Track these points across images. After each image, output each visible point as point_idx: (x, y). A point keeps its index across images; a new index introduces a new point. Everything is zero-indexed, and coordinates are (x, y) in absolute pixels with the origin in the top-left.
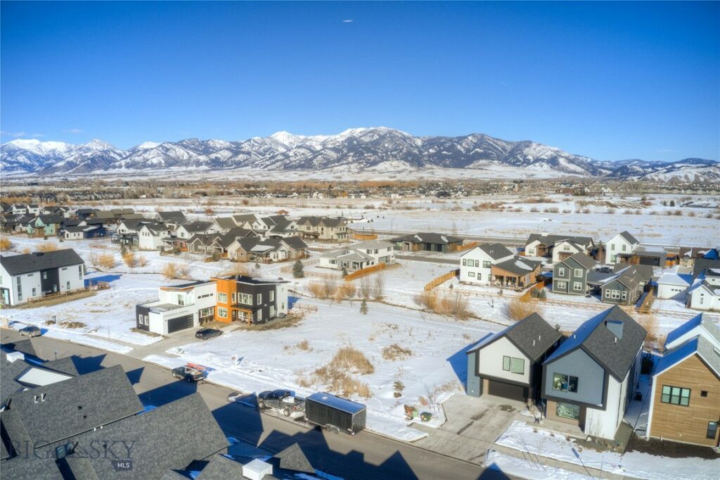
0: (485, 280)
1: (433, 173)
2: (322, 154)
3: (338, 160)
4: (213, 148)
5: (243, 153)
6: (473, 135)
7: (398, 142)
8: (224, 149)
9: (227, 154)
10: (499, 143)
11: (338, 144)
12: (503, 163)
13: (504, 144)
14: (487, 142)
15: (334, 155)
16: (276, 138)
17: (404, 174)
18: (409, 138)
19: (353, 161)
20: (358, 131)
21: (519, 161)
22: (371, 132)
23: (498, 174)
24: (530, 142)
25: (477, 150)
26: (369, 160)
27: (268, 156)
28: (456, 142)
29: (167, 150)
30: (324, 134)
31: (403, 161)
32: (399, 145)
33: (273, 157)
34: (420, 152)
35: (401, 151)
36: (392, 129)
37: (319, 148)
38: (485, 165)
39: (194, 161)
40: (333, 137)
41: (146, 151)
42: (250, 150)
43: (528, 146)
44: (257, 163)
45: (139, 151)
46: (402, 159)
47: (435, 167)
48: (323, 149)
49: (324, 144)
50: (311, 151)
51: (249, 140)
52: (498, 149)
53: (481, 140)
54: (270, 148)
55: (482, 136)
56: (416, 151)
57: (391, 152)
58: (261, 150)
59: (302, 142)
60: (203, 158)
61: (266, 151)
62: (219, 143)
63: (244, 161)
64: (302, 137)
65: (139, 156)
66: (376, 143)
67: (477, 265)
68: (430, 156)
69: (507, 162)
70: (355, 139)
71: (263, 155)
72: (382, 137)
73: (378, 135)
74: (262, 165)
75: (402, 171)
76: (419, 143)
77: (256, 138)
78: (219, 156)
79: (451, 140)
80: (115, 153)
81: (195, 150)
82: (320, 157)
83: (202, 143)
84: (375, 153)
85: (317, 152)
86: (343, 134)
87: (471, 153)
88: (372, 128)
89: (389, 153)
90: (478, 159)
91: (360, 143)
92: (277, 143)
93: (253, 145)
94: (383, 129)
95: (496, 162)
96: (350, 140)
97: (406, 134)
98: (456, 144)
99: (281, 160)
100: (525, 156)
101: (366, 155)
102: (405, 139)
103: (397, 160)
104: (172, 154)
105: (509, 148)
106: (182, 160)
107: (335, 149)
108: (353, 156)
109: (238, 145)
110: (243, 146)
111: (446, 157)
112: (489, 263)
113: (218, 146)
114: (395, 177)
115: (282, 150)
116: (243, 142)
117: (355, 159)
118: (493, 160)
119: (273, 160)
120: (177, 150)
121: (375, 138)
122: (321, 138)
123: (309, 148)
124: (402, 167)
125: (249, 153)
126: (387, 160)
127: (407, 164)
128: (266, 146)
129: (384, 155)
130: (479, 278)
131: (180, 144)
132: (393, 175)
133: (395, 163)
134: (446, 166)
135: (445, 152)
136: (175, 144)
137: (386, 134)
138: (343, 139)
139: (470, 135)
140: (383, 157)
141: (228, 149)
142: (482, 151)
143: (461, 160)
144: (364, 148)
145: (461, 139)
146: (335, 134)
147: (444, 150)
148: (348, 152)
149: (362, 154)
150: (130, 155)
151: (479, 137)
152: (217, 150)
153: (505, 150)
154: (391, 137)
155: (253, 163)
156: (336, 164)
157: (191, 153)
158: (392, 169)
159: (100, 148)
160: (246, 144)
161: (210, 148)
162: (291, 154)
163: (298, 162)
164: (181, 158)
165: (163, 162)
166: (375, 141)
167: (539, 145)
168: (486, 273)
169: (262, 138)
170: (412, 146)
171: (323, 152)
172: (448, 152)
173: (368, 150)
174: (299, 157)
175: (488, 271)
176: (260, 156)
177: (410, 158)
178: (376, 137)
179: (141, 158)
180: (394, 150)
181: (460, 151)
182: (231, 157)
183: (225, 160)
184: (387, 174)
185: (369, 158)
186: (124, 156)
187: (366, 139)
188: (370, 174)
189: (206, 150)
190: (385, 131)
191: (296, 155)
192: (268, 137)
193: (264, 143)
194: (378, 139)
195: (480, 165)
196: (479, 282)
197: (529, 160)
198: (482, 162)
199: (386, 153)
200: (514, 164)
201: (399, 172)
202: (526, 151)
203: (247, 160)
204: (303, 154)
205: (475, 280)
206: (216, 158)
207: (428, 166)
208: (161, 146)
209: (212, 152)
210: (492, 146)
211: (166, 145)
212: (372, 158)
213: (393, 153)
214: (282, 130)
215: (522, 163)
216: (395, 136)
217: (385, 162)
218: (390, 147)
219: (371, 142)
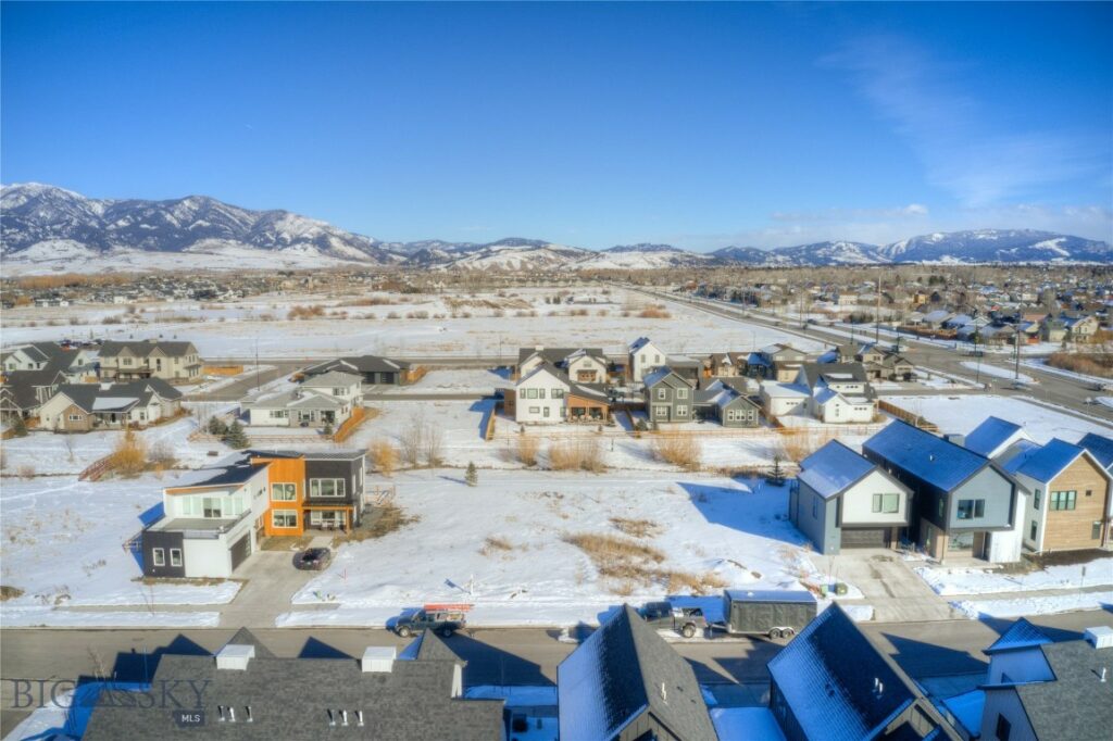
0: (555, 416)
1: (128, 260)
6: (191, 198)
7: (62, 209)
10: (235, 211)
12: (244, 243)
13: (243, 214)
14: (215, 210)
17: (79, 262)
18: (79, 201)
21: (268, 241)
22: (14, 192)
23: (241, 261)
24: (285, 212)
25: (200, 222)
26: (13, 240)
28: (164, 209)
31: (73, 241)
32: (63, 213)
34: (103, 225)
35: (69, 223)
36: (50, 186)
38: (215, 247)
43: (281, 219)
46: (71, 237)
47: (130, 250)
52: (234, 222)
53: (206, 208)
55: (207, 200)
56: (94, 224)
57: (51, 225)
66: (23, 211)
67: (542, 396)
68: (120, 231)
69: (251, 243)
72: (34, 201)
73: (27, 197)
75: (74, 258)
76: (99, 209)
79: (154, 205)
84: (23, 228)
87: (190, 228)
88: (15, 186)
89: (48, 227)
90: (204, 238)
94: (35, 187)
95: (231, 241)
97: (74, 194)
98: (163, 212)
100: (278, 234)
101: (7, 231)
102: (73, 202)
103: (63, 238)
105: (251, 220)
111: (146, 233)
112: (560, 392)
114: (62, 268)
118: (227, 239)
121: (21, 203)
124: (76, 251)
126: (45, 240)
127: (82, 245)
129: (40, 230)
130: (547, 414)
132: (59, 265)
133: (60, 244)
134: (148, 248)
135: (145, 226)
137: (40, 195)
139: (185, 199)
140: (37, 233)
142: (208, 224)
143: (175, 239)
145: (171, 205)
147: (143, 222)
151: (202, 201)
153: (246, 224)
154: (49, 199)
158: (55, 255)
166: (21, 207)
167: (298, 217)
168: (556, 406)
170: (87, 216)
172: (151, 225)
173: (10, 223)
175: (560, 402)
177: (85, 236)
178: (23, 200)
180: (56, 223)
181: (170, 224)
184: (49, 263)
185: (12, 236)
187: (6, 205)
188: (17, 265)
190: (39, 191)
194: (25, 204)
195: (205, 248)
196: (546, 419)
197: (284, 239)
198: (210, 241)
199: (43, 227)
200: (261, 246)
201: (69, 260)
202: (279, 226)
205: (539, 417)
207: (118, 248)
210: (225, 216)
212: (19, 237)
213: (55, 227)
215: (275, 244)
216: (55, 197)
217: (42, 243)
218: (49, 217)
219: (14, 210)
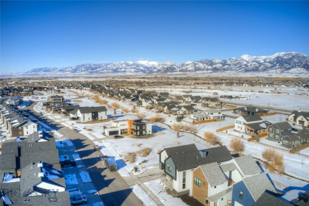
2: (263, 64)
3: (271, 67)
4: (214, 63)
5: (227, 65)
7: (301, 59)
8: (219, 63)
9: (220, 65)
11: (272, 60)
15: (269, 65)
16: (243, 58)
18: (306, 57)
19: (279, 68)
20: (282, 54)
22: (288, 54)
26: (286, 67)
27: (238, 66)
29: (196, 64)
30: (265, 55)
31: (303, 68)
32: (301, 60)
33: (240, 66)
35: (302, 63)
36: (298, 53)
37: (262, 62)
39: (206, 69)
40: (269, 57)
41: (187, 65)
42: (230, 63)
44: (233, 69)
45: (185, 65)
48: (264, 62)
49: (265, 60)
50: (259, 63)
51: (230, 59)
54: (240, 62)
57: (297, 64)
58: (235, 63)
59: (254, 59)
60: (210, 67)
61: (237, 64)
62: (217, 61)
63: (227, 68)
64: (255, 57)
65: (184, 67)
66: (290, 59)
70: (280, 57)
71: (236, 65)
72: (293, 57)
74: (235, 70)
75: (302, 73)
77: (234, 58)
78: (216, 66)
80: (175, 66)
81: (207, 64)
82: (262, 66)
83: (210, 61)
84: (289, 64)
85: (262, 63)
86: (274, 55)
88: (288, 52)
89: (296, 64)
91: (282, 60)
92: (243, 60)
93: (232, 61)
94: (294, 53)
96: (278, 58)
97: (305, 55)
99: (244, 68)
101: (285, 65)
102: (304, 57)
103: (300, 67)
104: (197, 66)
106: (201, 68)
107: (270, 62)
108: (279, 66)
109: (225, 61)
110: (227, 61)
113: (217, 62)
114: (298, 76)
115: (245, 63)
116: (227, 60)
117: (279, 67)
119: (240, 68)
120: (199, 64)
121: (290, 57)
122: (264, 57)
123: (257, 62)
124: (302, 71)
125: (230, 65)
126: (295, 67)
127: (305, 70)
128: (238, 62)
131: (201, 62)
132: (297, 75)
133: (299, 69)
136: (199, 62)
138: (274, 57)
140: (293, 66)
141: (221, 63)
144: (285, 62)
146: (271, 55)
148: (276, 64)
149: (283, 64)
150: (181, 67)
152: (216, 64)
154: (298, 56)
155: (231, 69)
156: (270, 69)
157: (205, 65)
158: (297, 72)
159: (170, 64)
160: (228, 61)
161: (213, 63)
162: (249, 65)
163: (251, 68)
164: (201, 67)
165: (193, 69)
166: (290, 58)
169: (236, 58)
170: (308, 61)
171: (264, 63)
173: (286, 63)
174: (252, 66)
176: (235, 66)
177: (306, 67)
178: (290, 56)
179: (185, 68)
180: (299, 63)
182: (222, 67)
183: (219, 68)
184: (294, 74)
185: (286, 66)
186: (179, 67)
187: (286, 58)
188: (286, 74)
189: (211, 63)
190: (295, 54)
191: (251, 65)
192: (239, 58)
193: (237, 60)
194: (291, 58)
199: (295, 64)
201: (301, 73)
203: (228, 68)
204: (255, 65)
206: (215, 67)
208: (193, 63)
209: (214, 65)
211: (195, 62)
212: (288, 67)
213: (298, 64)
214: (245, 54)
216: (299, 56)
217: (294, 68)
218: (297, 61)
219: (288, 59)
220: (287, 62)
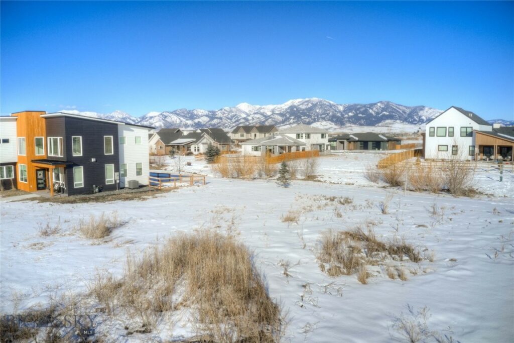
1: (352, 130)
2: (271, 118)
3: (283, 122)
4: (196, 115)
5: (217, 118)
6: (381, 102)
7: (326, 108)
8: (204, 116)
9: (206, 119)
10: (400, 107)
11: (282, 111)
12: (403, 122)
13: (404, 108)
14: (391, 107)
15: (280, 118)
16: (240, 108)
17: (331, 131)
18: (334, 105)
19: (294, 123)
20: (297, 102)
21: (415, 120)
22: (306, 102)
23: (400, 130)
24: (424, 107)
25: (384, 113)
26: (305, 121)
27: (234, 120)
28: (368, 107)
29: (166, 117)
30: (273, 104)
31: (329, 122)
32: (327, 110)
33: (237, 121)
34: (342, 115)
35: (328, 114)
36: (321, 99)
37: (269, 114)
38: (390, 124)
39: (184, 124)
40: (279, 106)
41: (151, 118)
42: (222, 116)
43: (422, 110)
44: (226, 125)
45: (146, 118)
46: (329, 120)
47: (353, 125)
48: (272, 115)
49: (273, 111)
50: (264, 116)
51: (221, 110)
52: (400, 112)
53: (387, 106)
54: (236, 115)
55: (388, 103)
56: (339, 115)
57: (321, 115)
58: (229, 116)
59: (257, 110)
60: (189, 122)
61: (233, 117)
62: (200, 112)
63: (218, 124)
64: (258, 107)
65: (146, 121)
66: (310, 109)
68: (349, 118)
69: (407, 121)
70: (295, 107)
71: (231, 119)
72: (315, 105)
73: (312, 104)
74: (230, 126)
75: (328, 129)
76: (341, 108)
77: (226, 108)
78: (200, 120)
79: (365, 106)
80: (130, 119)
81: (184, 117)
82: (270, 120)
83: (189, 112)
84: (309, 116)
85: (268, 116)
86: (286, 104)
87: (380, 115)
88: (307, 99)
89: (319, 116)
90: (385, 120)
91: (298, 110)
92: (240, 111)
93: (224, 113)
94: (315, 99)
95: (398, 121)
96: (292, 107)
97: (332, 103)
98: (368, 109)
99: (243, 123)
100: (420, 117)
101: (303, 118)
102: (331, 106)
103: (325, 121)
104: (168, 119)
105: (408, 111)
106: (175, 124)
107: (281, 115)
108: (294, 119)
109: (214, 113)
110: (217, 113)
111: (361, 118)
113: (200, 114)
115: (244, 116)
116: (217, 111)
117: (295, 121)
118: (396, 120)
119: (238, 123)
120: (172, 117)
122: (271, 107)
123: (262, 114)
124: (331, 126)
125: (221, 118)
126: (318, 121)
127: (333, 124)
128: (233, 114)
129: (316, 117)
131: (175, 113)
133: (324, 123)
134: (361, 125)
135: (360, 115)
136: (171, 113)
137: (317, 103)
138: (287, 107)
139: (379, 102)
140: (315, 119)
141: (207, 116)
142: (388, 113)
143: (373, 120)
144: (301, 113)
145: (372, 106)
146: (281, 104)
147: (360, 113)
148: (290, 116)
149: (300, 117)
150: (141, 121)
151: (385, 103)
152: (198, 116)
153: (405, 113)
154: (321, 105)
155: (224, 125)
156: (282, 125)
157: (182, 119)
159: (121, 116)
160: (219, 112)
161: (195, 115)
162: (250, 118)
163: (254, 123)
164: (175, 122)
165: (163, 125)
167: (430, 108)
169: (230, 108)
170: (336, 111)
171: (272, 116)
172: (363, 115)
173: (304, 114)
174: (255, 120)
176: (229, 120)
177: (334, 120)
178: (310, 105)
179: (148, 122)
180: (323, 114)
181: (371, 114)
182: (209, 121)
183: (205, 123)
186: (137, 121)
187: (303, 107)
189: (192, 116)
190: (316, 101)
191: (253, 119)
192: (234, 107)
193: (231, 111)
194: (311, 107)
195: (386, 124)
197: (423, 120)
198: (388, 121)
200: (412, 123)
202: (421, 113)
203: (220, 123)
204: (258, 118)
206: (199, 122)
207: (348, 125)
208: (161, 114)
209: (196, 118)
210: (395, 110)
211: (164, 114)
212: (307, 120)
213: (322, 116)
214: (243, 102)
215: (418, 122)
216: (323, 104)
217: (317, 122)
218: (320, 112)
219: (306, 109)
220: (306, 113)
